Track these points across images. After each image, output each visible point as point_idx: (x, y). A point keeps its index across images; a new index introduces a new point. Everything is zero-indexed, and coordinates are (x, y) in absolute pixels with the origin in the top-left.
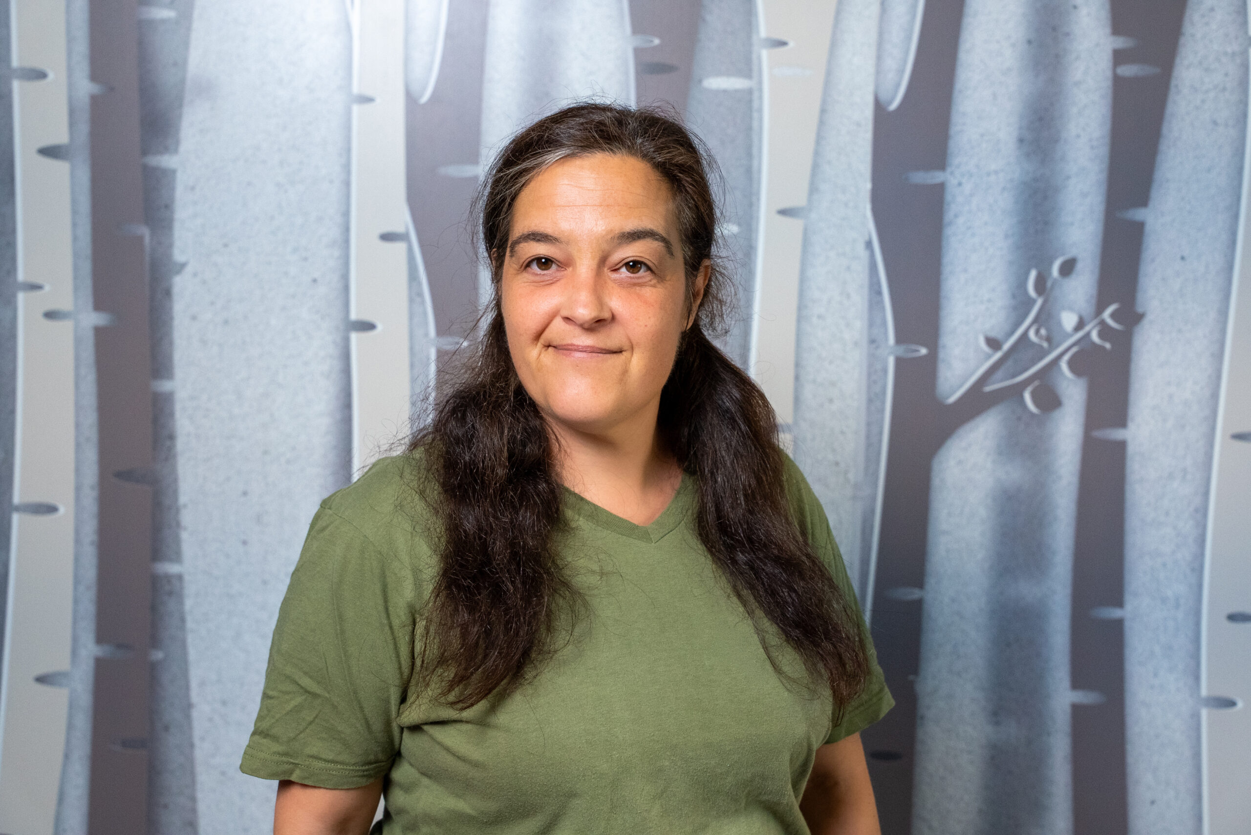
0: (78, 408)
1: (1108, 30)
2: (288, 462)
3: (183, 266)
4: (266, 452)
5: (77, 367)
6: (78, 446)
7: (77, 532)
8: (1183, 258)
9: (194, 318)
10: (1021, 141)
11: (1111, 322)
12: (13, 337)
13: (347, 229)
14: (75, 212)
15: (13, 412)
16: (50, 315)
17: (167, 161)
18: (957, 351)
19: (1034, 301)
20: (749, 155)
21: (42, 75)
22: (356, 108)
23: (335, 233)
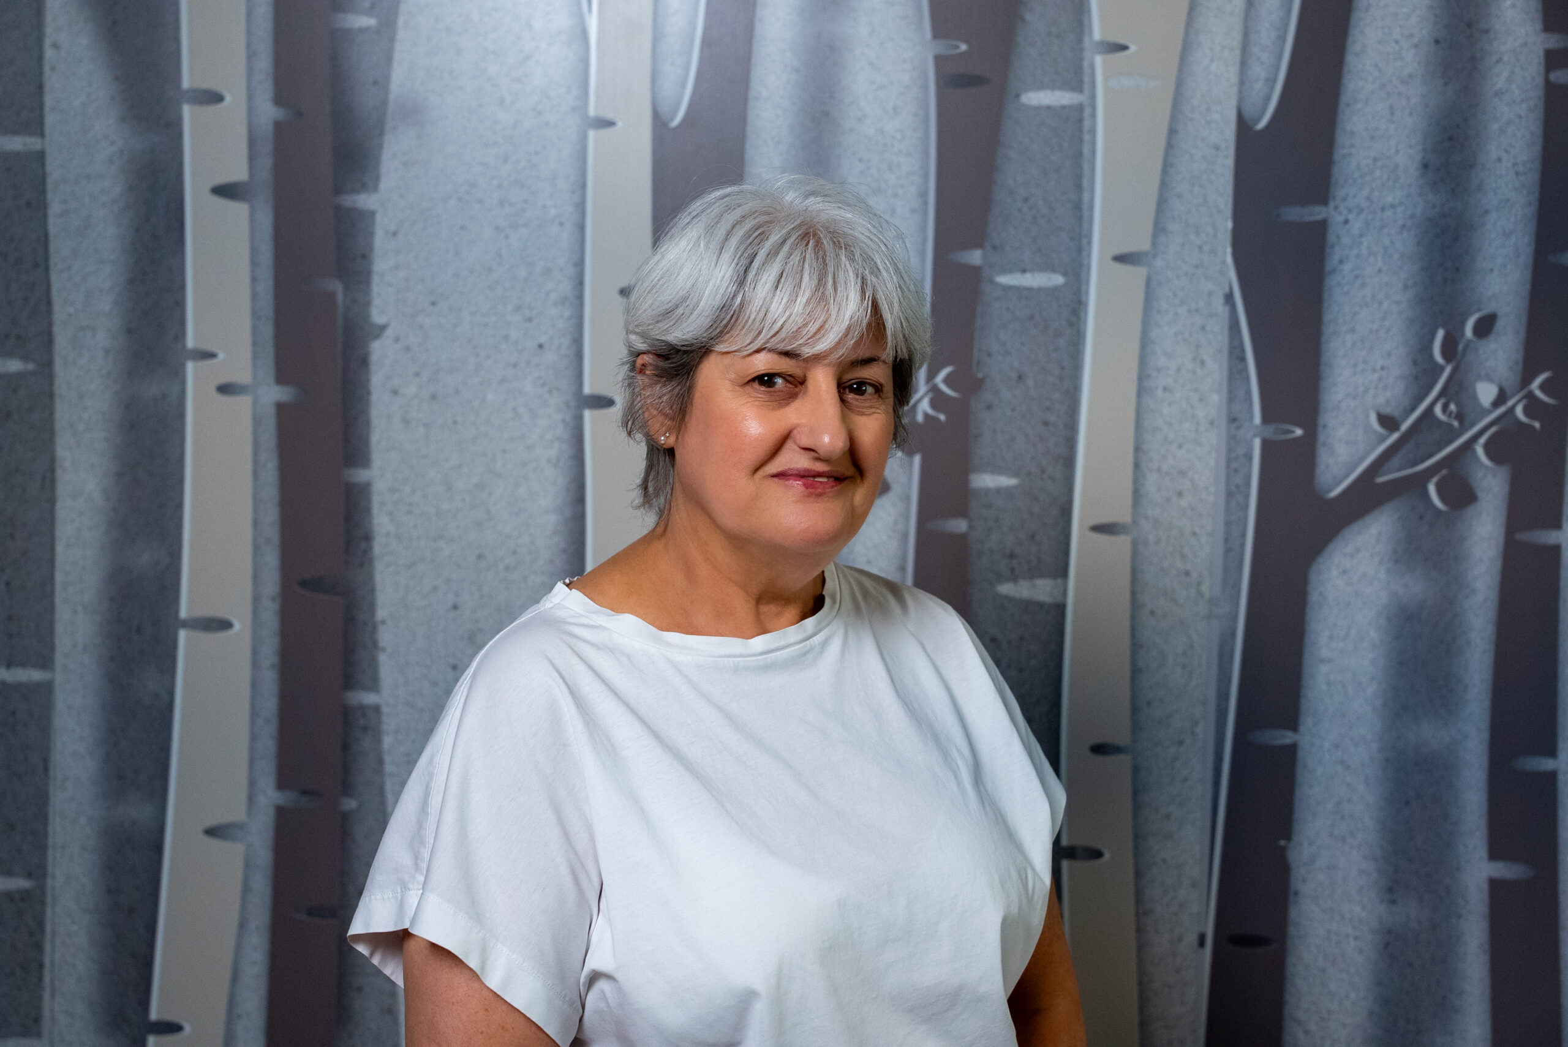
0: (257, 500)
1: (1539, 26)
2: (507, 568)
3: (383, 328)
4: (480, 557)
5: (255, 453)
6: (256, 548)
7: (255, 652)
9: (395, 392)
10: (1425, 166)
11: (1539, 394)
12: (182, 415)
13: (580, 283)
14: (254, 264)
15: (180, 506)
16: (225, 389)
17: (365, 201)
18: (1341, 433)
19: (1442, 369)
20: (1079, 188)
21: (218, 98)
22: (592, 134)
23: (566, 287)
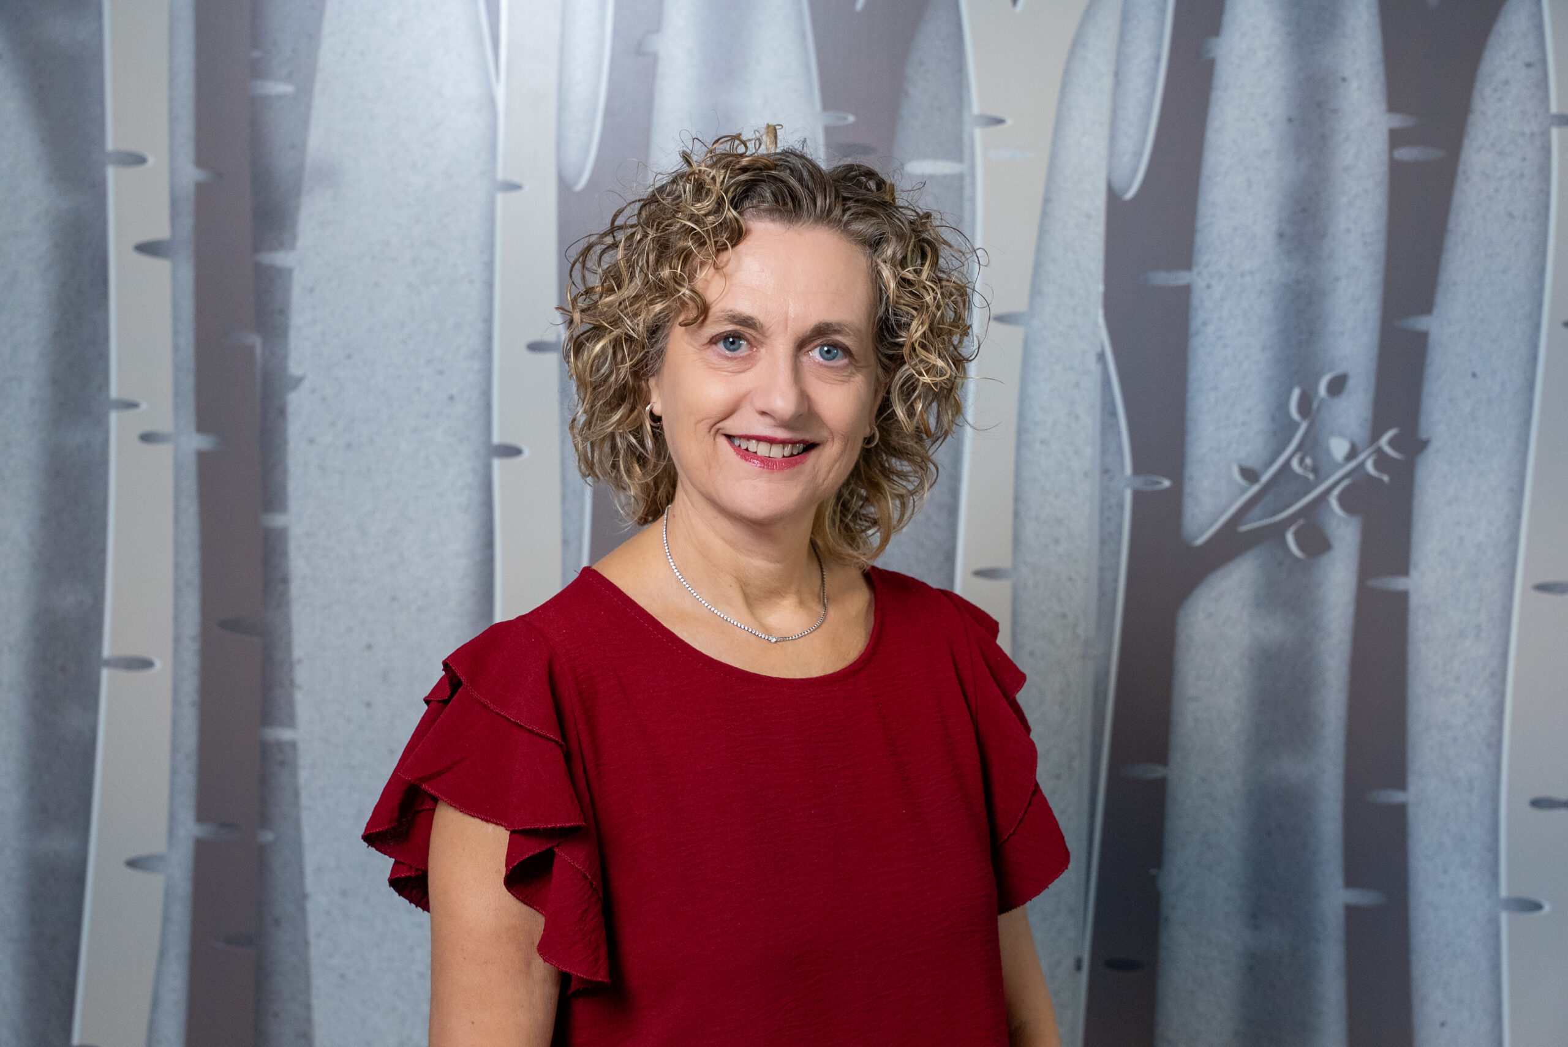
0: (178, 544)
1: (1383, 107)
2: (420, 610)
3: (300, 380)
4: (394, 599)
5: (177, 499)
6: (177, 590)
7: (176, 690)
8: (1474, 375)
9: (312, 441)
10: (1281, 235)
11: (1389, 450)
12: (104, 463)
13: (489, 338)
14: (176, 318)
15: (103, 550)
16: (147, 438)
17: (281, 258)
18: (1206, 484)
19: (1297, 425)
21: (140, 160)
22: (500, 197)
23: (475, 342)
